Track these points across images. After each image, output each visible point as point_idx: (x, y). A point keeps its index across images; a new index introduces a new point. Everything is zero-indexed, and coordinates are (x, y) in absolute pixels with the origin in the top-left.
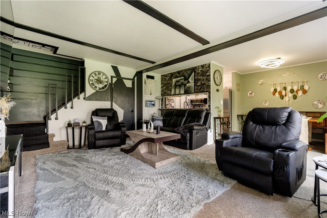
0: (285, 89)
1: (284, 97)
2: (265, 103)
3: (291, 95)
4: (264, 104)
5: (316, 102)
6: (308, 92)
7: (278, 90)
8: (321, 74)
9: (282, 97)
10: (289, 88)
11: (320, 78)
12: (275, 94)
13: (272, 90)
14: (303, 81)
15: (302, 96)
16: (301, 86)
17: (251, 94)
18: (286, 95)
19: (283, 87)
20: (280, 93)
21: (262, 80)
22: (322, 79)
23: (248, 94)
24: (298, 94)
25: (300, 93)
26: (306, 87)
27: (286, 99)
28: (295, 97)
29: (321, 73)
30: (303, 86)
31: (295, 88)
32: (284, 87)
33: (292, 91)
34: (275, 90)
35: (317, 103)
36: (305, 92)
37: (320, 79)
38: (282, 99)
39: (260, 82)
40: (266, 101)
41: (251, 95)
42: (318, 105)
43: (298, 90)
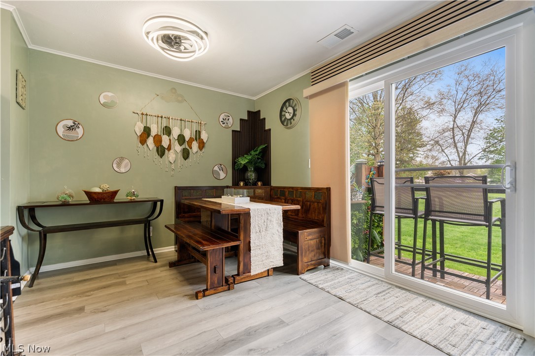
0: (168, 131)
1: (166, 151)
2: (119, 165)
3: (178, 148)
4: (115, 166)
5: (216, 168)
6: (206, 145)
7: (154, 132)
8: (222, 116)
9: (161, 151)
10: (176, 132)
11: (222, 121)
12: (145, 141)
13: (139, 129)
14: (199, 122)
15: (197, 152)
16: (196, 131)
17: (70, 128)
18: (169, 148)
19: (164, 125)
20: (158, 140)
22: (224, 125)
23: (61, 130)
24: (191, 148)
25: (195, 145)
26: (204, 136)
27: (171, 156)
28: (186, 154)
29: (223, 114)
30: (200, 132)
31: (187, 135)
32: (166, 127)
33: (181, 139)
34: (147, 131)
35: (219, 171)
36: (202, 145)
37: (221, 123)
38: (161, 157)
40: (122, 159)
41: (71, 134)
42: (219, 174)
43: (191, 140)
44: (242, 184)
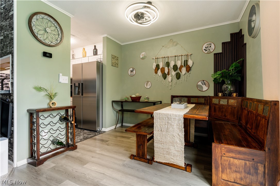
0: (168, 64)
1: (167, 75)
2: (147, 86)
3: (173, 73)
4: (145, 85)
5: (200, 83)
6: (192, 69)
7: (161, 66)
8: (205, 45)
9: (165, 76)
10: (172, 64)
11: (204, 50)
12: (157, 72)
13: (154, 67)
14: (187, 54)
15: (185, 74)
16: (185, 61)
17: (132, 71)
20: (163, 70)
21: (144, 53)
22: (206, 52)
23: (129, 72)
24: (181, 72)
25: (184, 70)
26: (190, 63)
27: (169, 78)
28: (178, 76)
29: (206, 44)
30: (187, 61)
31: (179, 64)
32: (167, 62)
33: (175, 68)
34: (158, 66)
35: (202, 85)
36: (189, 69)
37: (204, 51)
38: (165, 79)
39: (142, 56)
40: (148, 82)
41: (132, 73)
42: (202, 87)
43: (181, 67)
44: (220, 94)
